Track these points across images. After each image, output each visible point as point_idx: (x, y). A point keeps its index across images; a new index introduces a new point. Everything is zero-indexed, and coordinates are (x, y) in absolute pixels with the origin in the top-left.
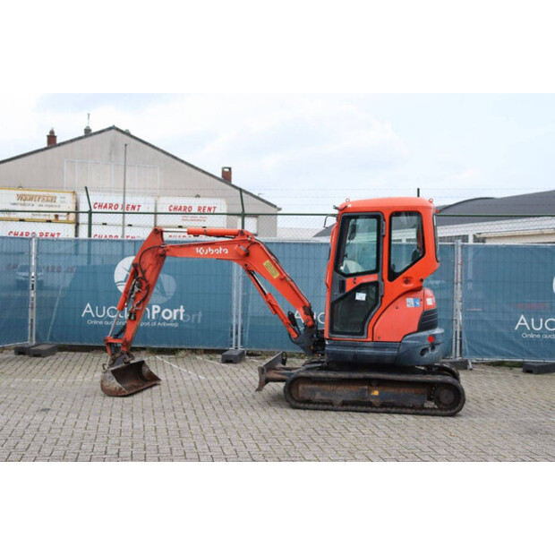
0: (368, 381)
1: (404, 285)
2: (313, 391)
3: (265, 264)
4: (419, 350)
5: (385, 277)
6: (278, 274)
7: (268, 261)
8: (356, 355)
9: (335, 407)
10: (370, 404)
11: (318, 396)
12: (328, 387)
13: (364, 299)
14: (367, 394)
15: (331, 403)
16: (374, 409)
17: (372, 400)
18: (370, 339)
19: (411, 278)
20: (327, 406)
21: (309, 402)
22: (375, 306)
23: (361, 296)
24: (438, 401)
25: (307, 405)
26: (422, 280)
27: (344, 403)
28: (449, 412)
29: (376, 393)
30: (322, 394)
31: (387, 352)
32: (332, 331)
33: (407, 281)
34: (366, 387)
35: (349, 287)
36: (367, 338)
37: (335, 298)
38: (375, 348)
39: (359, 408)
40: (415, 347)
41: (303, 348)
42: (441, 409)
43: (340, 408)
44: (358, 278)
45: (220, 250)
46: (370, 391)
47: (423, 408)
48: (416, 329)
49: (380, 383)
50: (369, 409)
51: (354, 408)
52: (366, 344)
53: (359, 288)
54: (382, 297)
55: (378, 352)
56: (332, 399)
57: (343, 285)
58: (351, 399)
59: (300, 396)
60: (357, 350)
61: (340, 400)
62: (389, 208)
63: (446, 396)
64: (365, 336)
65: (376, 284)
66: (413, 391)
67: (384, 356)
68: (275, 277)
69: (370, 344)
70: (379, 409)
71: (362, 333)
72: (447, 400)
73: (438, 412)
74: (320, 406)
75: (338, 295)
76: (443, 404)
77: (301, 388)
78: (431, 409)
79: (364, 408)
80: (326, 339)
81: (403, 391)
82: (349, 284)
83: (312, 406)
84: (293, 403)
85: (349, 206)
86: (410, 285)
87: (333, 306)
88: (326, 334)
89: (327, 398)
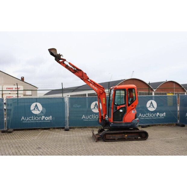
0: (124, 133)
2: (110, 137)
4: (136, 124)
5: (127, 105)
8: (120, 126)
9: (116, 140)
10: (125, 139)
11: (111, 138)
12: (114, 135)
13: (122, 111)
15: (114, 139)
20: (113, 140)
21: (109, 140)
22: (125, 113)
23: (121, 111)
24: (141, 136)
26: (136, 106)
27: (118, 139)
29: (126, 136)
31: (129, 125)
32: (114, 120)
33: (132, 106)
34: (124, 134)
35: (118, 109)
36: (123, 122)
37: (114, 111)
38: (125, 124)
40: (135, 123)
41: (102, 125)
44: (120, 106)
46: (125, 135)
47: (138, 139)
48: (134, 118)
49: (127, 133)
50: (125, 140)
51: (121, 140)
53: (121, 108)
54: (126, 110)
55: (126, 125)
56: (115, 138)
57: (116, 108)
58: (120, 138)
59: (107, 138)
60: (121, 125)
61: (117, 138)
62: (127, 88)
63: (143, 135)
65: (125, 107)
66: (135, 134)
67: (127, 126)
69: (124, 123)
70: (127, 140)
71: (122, 120)
72: (144, 136)
73: (142, 139)
74: (112, 140)
75: (115, 111)
76: (143, 137)
77: (107, 136)
78: (140, 139)
79: (123, 140)
80: (112, 122)
81: (133, 135)
82: (118, 108)
83: (110, 141)
84: (105, 140)
85: (117, 87)
86: (133, 107)
87: (114, 114)
88: (112, 121)
89: (114, 138)
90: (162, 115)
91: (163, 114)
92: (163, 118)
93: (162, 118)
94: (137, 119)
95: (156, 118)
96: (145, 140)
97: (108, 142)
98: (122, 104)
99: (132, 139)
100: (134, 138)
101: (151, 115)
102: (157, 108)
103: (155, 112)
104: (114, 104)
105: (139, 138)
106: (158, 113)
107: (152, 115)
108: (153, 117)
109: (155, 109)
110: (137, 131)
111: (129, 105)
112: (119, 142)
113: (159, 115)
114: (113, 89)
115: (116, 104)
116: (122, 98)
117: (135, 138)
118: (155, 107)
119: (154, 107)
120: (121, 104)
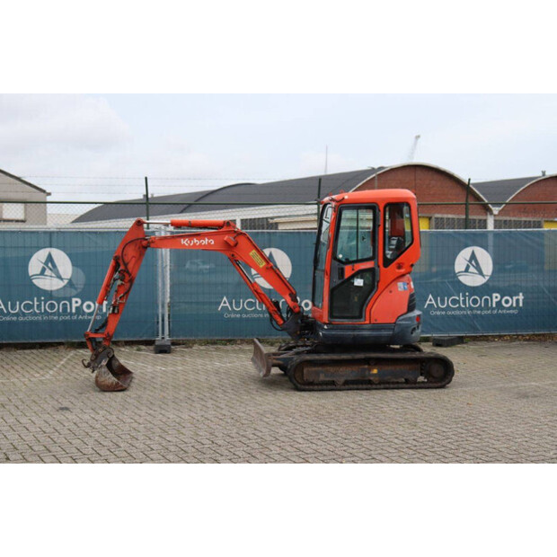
0: (367, 361)
1: (397, 271)
2: (317, 374)
3: (251, 254)
4: (410, 330)
5: (381, 263)
6: (264, 264)
7: (254, 251)
8: (355, 337)
9: (338, 387)
10: (370, 382)
11: (322, 378)
12: (332, 369)
13: (362, 284)
14: (367, 372)
15: (333, 383)
16: (374, 386)
17: (372, 378)
18: (367, 322)
19: (403, 264)
20: (330, 386)
21: (311, 384)
22: (372, 290)
23: (359, 282)
24: (428, 374)
25: (311, 387)
26: (412, 265)
27: (346, 383)
28: (439, 384)
29: (375, 371)
30: (326, 376)
31: (384, 333)
32: (331, 315)
33: (400, 267)
34: (366, 366)
35: (347, 274)
36: (365, 322)
37: (335, 285)
38: (372, 329)
39: (360, 386)
40: (407, 327)
42: (431, 382)
43: (343, 387)
44: (356, 265)
45: (205, 241)
46: (370, 371)
47: (415, 382)
48: (405, 310)
49: (378, 362)
50: (369, 386)
51: (355, 386)
52: (365, 326)
53: (359, 274)
54: (378, 282)
55: (375, 333)
56: (335, 379)
57: (342, 272)
58: (353, 378)
59: (305, 378)
60: (356, 333)
61: (342, 380)
62: (383, 199)
63: (437, 370)
64: (362, 320)
65: (372, 270)
67: (380, 337)
68: (261, 266)
69: (368, 326)
70: (378, 386)
71: (360, 317)
72: (438, 374)
73: (431, 385)
74: (325, 387)
75: (337, 281)
76: (433, 377)
77: (305, 371)
78: (423, 382)
79: (364, 386)
80: (325, 324)
81: (399, 368)
82: (348, 271)
83: (316, 387)
84: (299, 386)
85: (346, 197)
86: (403, 271)
87: (332, 292)
88: (326, 319)
89: (330, 379)
90: (512, 301)
91: (515, 298)
92: (515, 312)
93: (511, 311)
94: (417, 313)
95: (489, 312)
96: (443, 387)
97: (312, 393)
98: (365, 257)
99: (398, 383)
100: (403, 380)
101: (469, 302)
102: (492, 277)
103: (485, 290)
104: (334, 257)
105: (421, 379)
106: (494, 295)
107: (475, 301)
108: (477, 309)
109: (487, 278)
110: (416, 355)
111: (387, 262)
112: (349, 392)
113: (499, 303)
114: (334, 204)
115: (340, 256)
116: (363, 239)
117: (407, 381)
118: (485, 273)
119: (481, 273)
120: (360, 258)
